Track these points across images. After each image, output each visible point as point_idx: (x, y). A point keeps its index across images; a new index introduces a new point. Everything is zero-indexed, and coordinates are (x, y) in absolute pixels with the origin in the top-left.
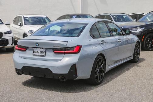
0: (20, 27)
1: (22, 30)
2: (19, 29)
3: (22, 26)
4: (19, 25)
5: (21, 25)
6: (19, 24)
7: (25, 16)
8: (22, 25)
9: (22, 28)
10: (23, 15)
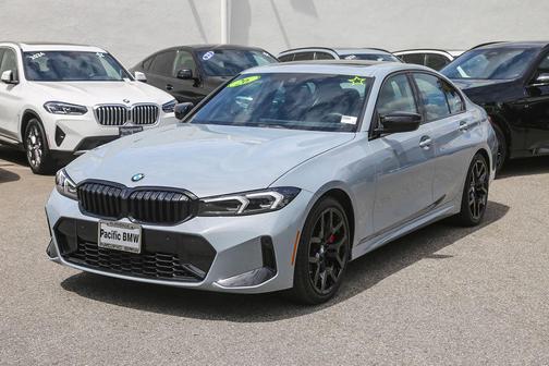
0: (9, 89)
1: (18, 99)
2: (7, 96)
3: (16, 84)
4: (6, 82)
5: (13, 81)
6: (6, 75)
7: (27, 48)
8: (17, 79)
9: (16, 91)
10: (17, 44)
